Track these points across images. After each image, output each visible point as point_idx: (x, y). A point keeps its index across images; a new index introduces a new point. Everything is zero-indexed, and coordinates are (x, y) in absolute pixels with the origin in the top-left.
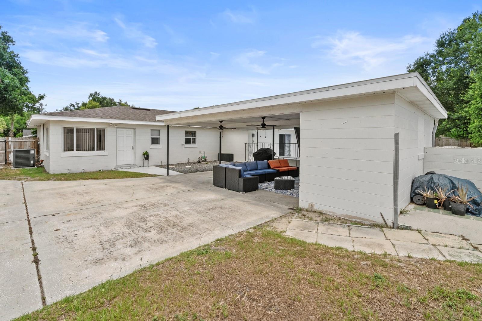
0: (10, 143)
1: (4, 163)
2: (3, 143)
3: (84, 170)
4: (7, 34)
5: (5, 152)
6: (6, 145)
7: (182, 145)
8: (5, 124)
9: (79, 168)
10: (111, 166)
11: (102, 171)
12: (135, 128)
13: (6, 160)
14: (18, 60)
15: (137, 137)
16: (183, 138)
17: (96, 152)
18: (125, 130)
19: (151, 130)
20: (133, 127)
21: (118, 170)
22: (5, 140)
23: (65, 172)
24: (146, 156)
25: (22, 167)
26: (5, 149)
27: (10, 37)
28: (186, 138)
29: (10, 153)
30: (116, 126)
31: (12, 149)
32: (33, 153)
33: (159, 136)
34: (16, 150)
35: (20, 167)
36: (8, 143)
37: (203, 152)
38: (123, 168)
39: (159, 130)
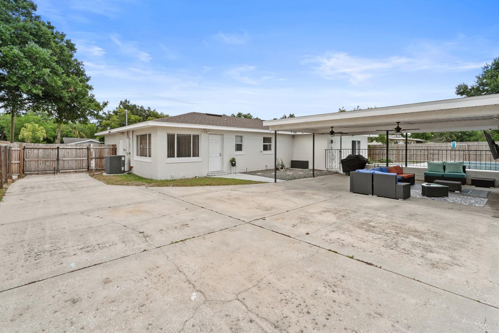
0: (92, 150)
1: (87, 170)
2: (86, 149)
3: (184, 176)
4: (70, 41)
5: (88, 159)
6: (88, 151)
7: (261, 151)
8: (45, 132)
9: (179, 175)
10: (203, 173)
11: (197, 177)
12: (223, 134)
13: (88, 167)
14: (82, 68)
15: (225, 144)
16: (261, 144)
17: (192, 159)
18: (214, 136)
19: (236, 136)
20: (221, 133)
21: (212, 177)
22: (88, 147)
23: (169, 178)
24: (233, 163)
25: (115, 174)
26: (87, 155)
27: (73, 45)
28: (264, 145)
29: (92, 160)
30: (209, 133)
31: (94, 156)
32: (124, 159)
33: (242, 142)
34: (110, 157)
35: (114, 174)
36: (90, 150)
37: (280, 159)
38: (216, 175)
39: (241, 137)
